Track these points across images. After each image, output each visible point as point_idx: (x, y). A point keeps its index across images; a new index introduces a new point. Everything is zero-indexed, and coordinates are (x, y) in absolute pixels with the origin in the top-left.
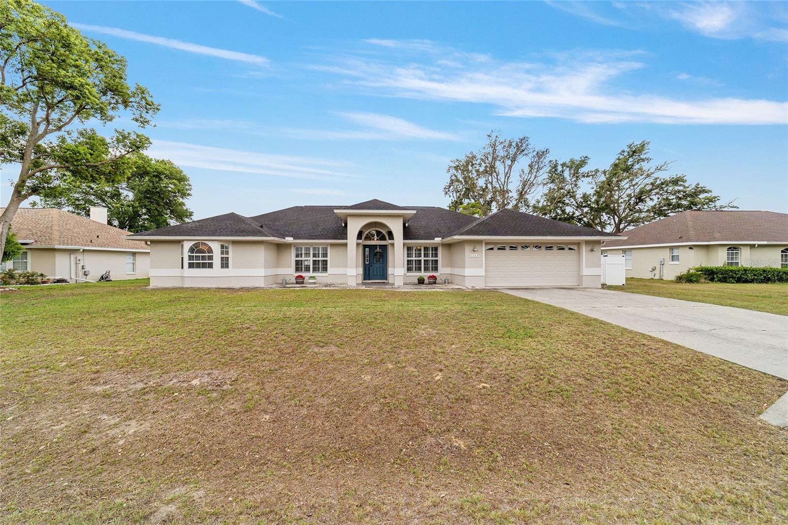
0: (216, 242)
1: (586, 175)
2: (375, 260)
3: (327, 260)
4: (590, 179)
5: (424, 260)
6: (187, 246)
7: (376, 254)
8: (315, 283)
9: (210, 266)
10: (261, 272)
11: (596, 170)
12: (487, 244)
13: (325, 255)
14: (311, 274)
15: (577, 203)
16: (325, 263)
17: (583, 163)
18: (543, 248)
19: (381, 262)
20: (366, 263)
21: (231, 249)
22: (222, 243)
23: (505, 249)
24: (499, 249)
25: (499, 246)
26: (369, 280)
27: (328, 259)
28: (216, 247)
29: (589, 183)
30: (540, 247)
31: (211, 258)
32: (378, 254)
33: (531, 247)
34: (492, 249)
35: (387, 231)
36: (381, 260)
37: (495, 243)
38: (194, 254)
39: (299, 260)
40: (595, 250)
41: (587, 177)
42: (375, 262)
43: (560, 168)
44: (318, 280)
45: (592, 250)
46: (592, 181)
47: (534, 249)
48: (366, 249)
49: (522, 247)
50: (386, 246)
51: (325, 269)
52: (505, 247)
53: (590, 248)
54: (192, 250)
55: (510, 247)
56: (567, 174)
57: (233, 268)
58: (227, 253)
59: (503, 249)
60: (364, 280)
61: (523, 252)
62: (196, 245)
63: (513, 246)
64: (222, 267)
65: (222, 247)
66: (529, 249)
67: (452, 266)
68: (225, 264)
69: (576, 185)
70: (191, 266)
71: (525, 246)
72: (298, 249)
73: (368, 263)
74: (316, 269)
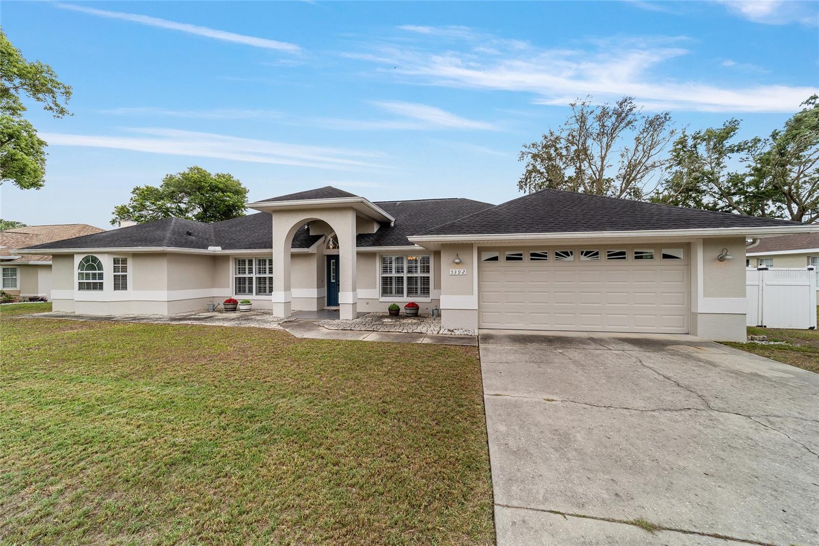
0: (106, 255)
1: (736, 148)
3: (273, 277)
4: (743, 154)
5: (408, 277)
6: (78, 259)
8: (250, 310)
9: (100, 287)
10: (163, 295)
11: (755, 140)
12: (481, 250)
13: (271, 271)
14: (253, 297)
15: (720, 189)
16: (271, 280)
17: (729, 131)
18: (603, 256)
20: (332, 281)
21: (130, 264)
22: (115, 257)
23: (521, 259)
24: (508, 259)
25: (508, 253)
26: (336, 305)
27: (274, 275)
28: (107, 263)
29: (742, 160)
30: (597, 253)
31: (101, 276)
33: (577, 253)
34: (496, 259)
37: (501, 248)
38: (84, 272)
39: (241, 278)
40: (728, 257)
41: (738, 150)
43: (690, 142)
44: (255, 305)
45: (721, 259)
46: (747, 156)
47: (583, 258)
49: (557, 254)
51: (271, 290)
52: (521, 255)
53: (716, 253)
54: (81, 266)
55: (532, 255)
56: (702, 150)
57: (133, 289)
58: (125, 269)
59: (517, 258)
60: (328, 305)
61: (558, 263)
62: (86, 260)
63: (538, 252)
64: (115, 289)
65: (116, 261)
66: (571, 258)
68: (120, 283)
69: (718, 164)
70: (81, 286)
71: (563, 253)
72: (241, 262)
73: (334, 281)
74: (261, 291)
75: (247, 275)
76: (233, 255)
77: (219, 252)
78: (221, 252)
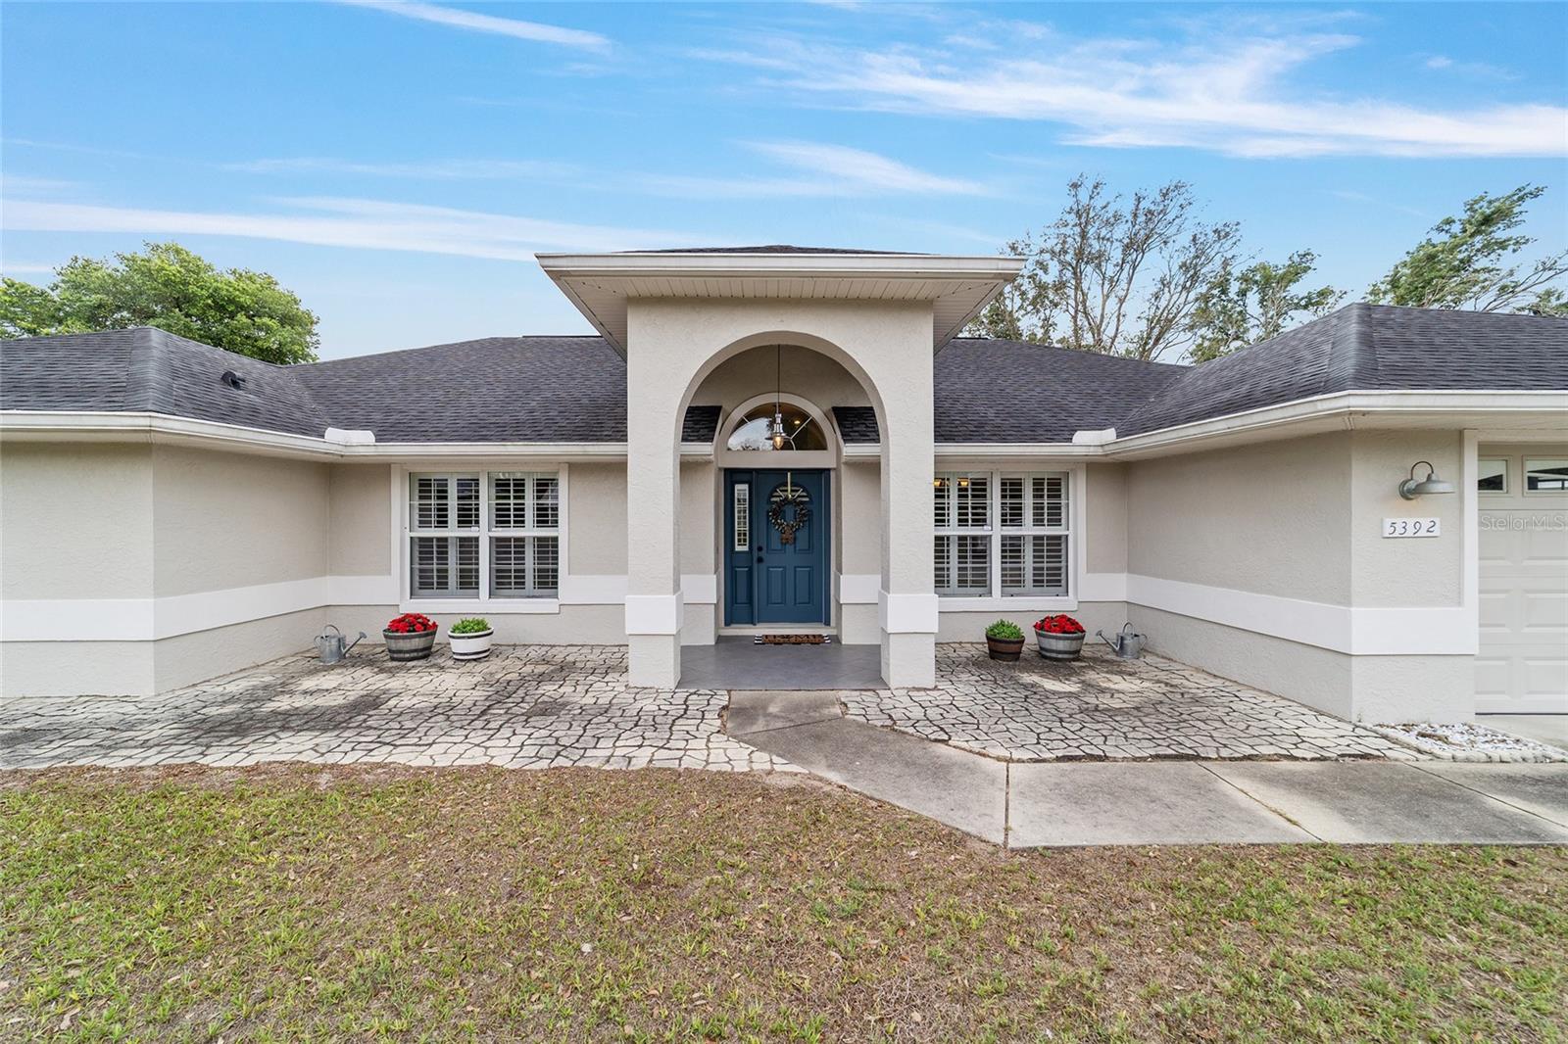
2: (775, 536)
3: (555, 539)
5: (1003, 538)
7: (778, 511)
8: (487, 652)
10: (138, 618)
13: (546, 516)
14: (481, 603)
16: (548, 549)
19: (802, 543)
20: (738, 548)
26: (752, 622)
27: (562, 532)
32: (789, 511)
35: (828, 407)
36: (803, 535)
39: (430, 539)
42: (776, 544)
48: (738, 487)
50: (824, 473)
51: (548, 580)
60: (728, 623)
67: (1134, 565)
72: (427, 489)
73: (745, 548)
74: (506, 581)
75: (453, 531)
76: (403, 463)
77: (362, 451)
78: (371, 451)
